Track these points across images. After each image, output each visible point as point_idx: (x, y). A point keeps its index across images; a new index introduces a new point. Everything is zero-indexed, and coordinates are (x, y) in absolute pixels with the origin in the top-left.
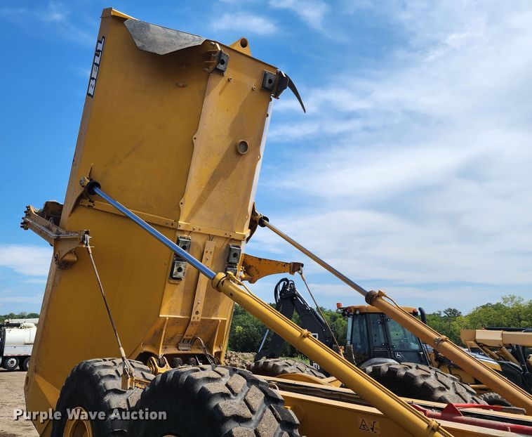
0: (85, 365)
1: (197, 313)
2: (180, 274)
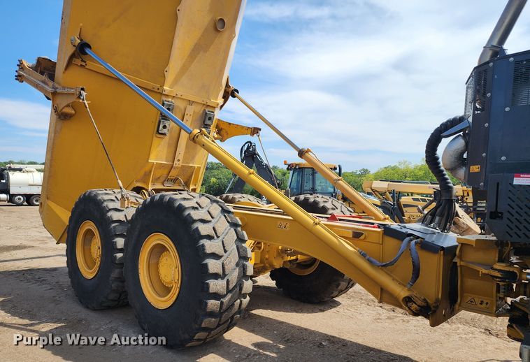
0: (90, 193)
1: (179, 160)
2: (165, 131)
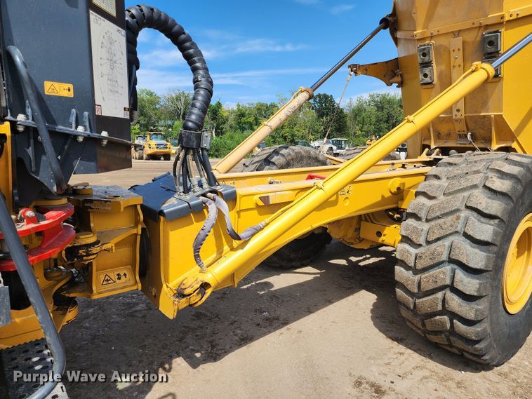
1: (458, 111)
2: (427, 80)
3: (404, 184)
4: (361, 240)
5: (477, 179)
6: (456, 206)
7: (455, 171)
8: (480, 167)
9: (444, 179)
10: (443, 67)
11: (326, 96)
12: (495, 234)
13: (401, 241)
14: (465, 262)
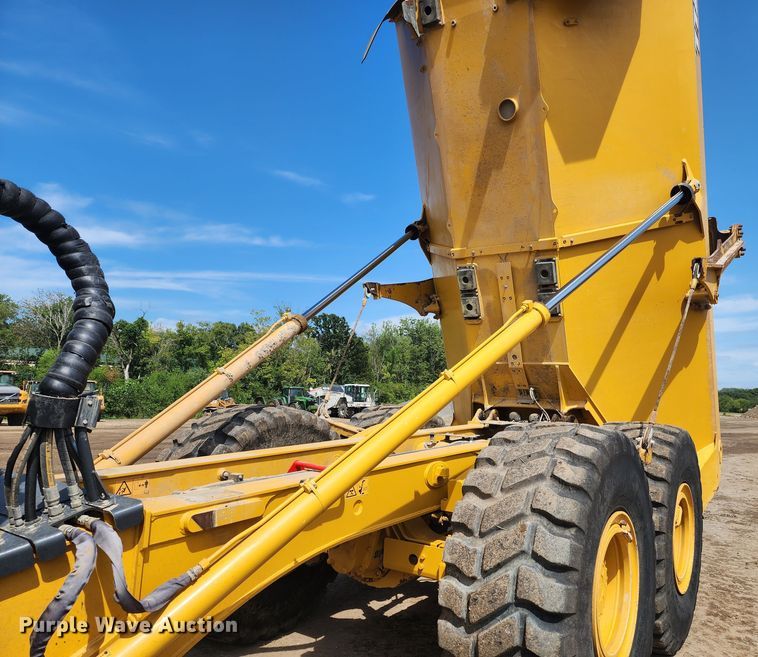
1: (515, 357)
3: (447, 471)
4: (385, 572)
5: (542, 465)
6: (519, 508)
7: (514, 452)
8: (545, 446)
9: (501, 466)
10: (491, 298)
11: (334, 318)
12: (574, 551)
13: (446, 573)
14: (537, 603)
